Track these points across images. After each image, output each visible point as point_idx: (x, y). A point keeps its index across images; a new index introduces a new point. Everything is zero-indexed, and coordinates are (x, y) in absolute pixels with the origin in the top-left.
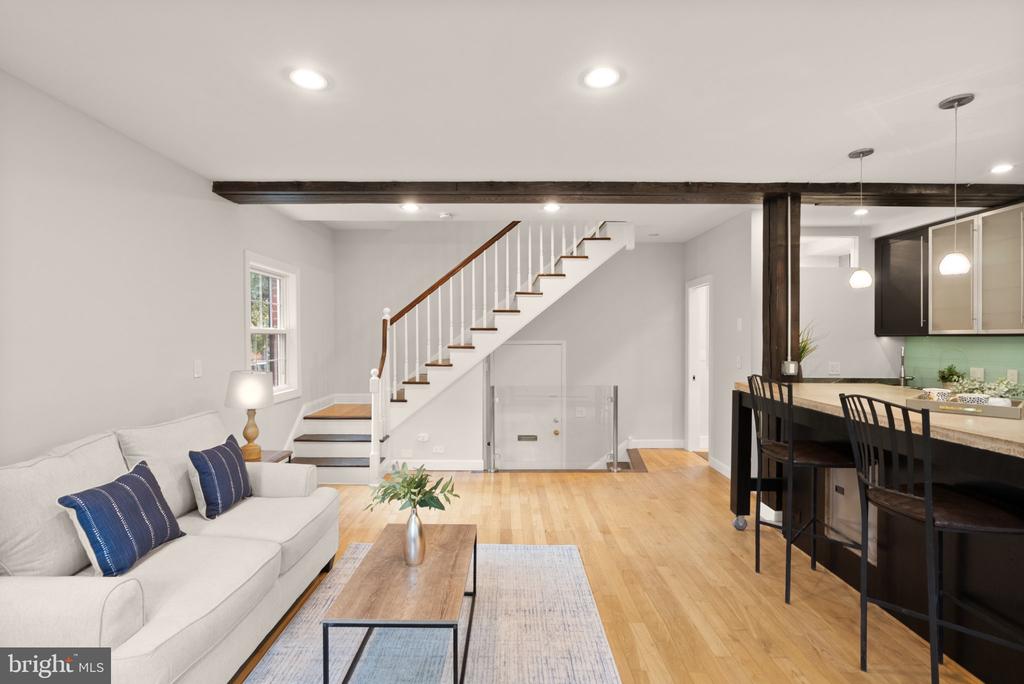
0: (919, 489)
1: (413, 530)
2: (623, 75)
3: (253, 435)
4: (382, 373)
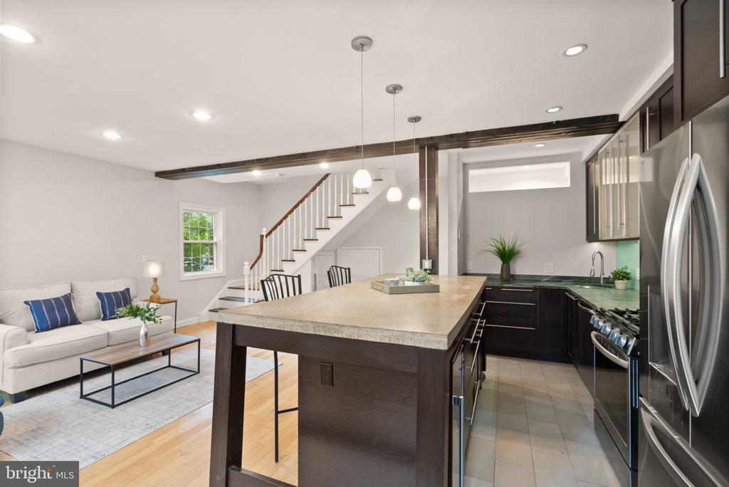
3: (155, 290)
4: (256, 265)
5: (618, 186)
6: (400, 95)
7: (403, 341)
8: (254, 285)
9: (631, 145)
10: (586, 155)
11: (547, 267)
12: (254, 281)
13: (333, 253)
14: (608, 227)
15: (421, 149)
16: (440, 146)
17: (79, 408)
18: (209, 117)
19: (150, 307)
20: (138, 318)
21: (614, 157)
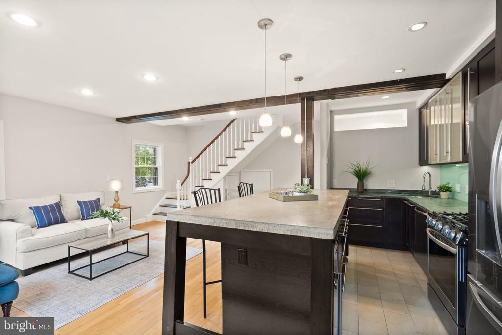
3: (116, 200)
4: (185, 182)
5: (445, 126)
6: (290, 61)
7: (300, 233)
8: (184, 196)
9: (454, 96)
10: (419, 103)
11: (390, 183)
12: (184, 193)
13: (238, 174)
14: (436, 154)
15: (302, 100)
16: (315, 98)
17: (68, 280)
18: (155, 78)
19: (115, 211)
20: (107, 219)
21: (441, 104)
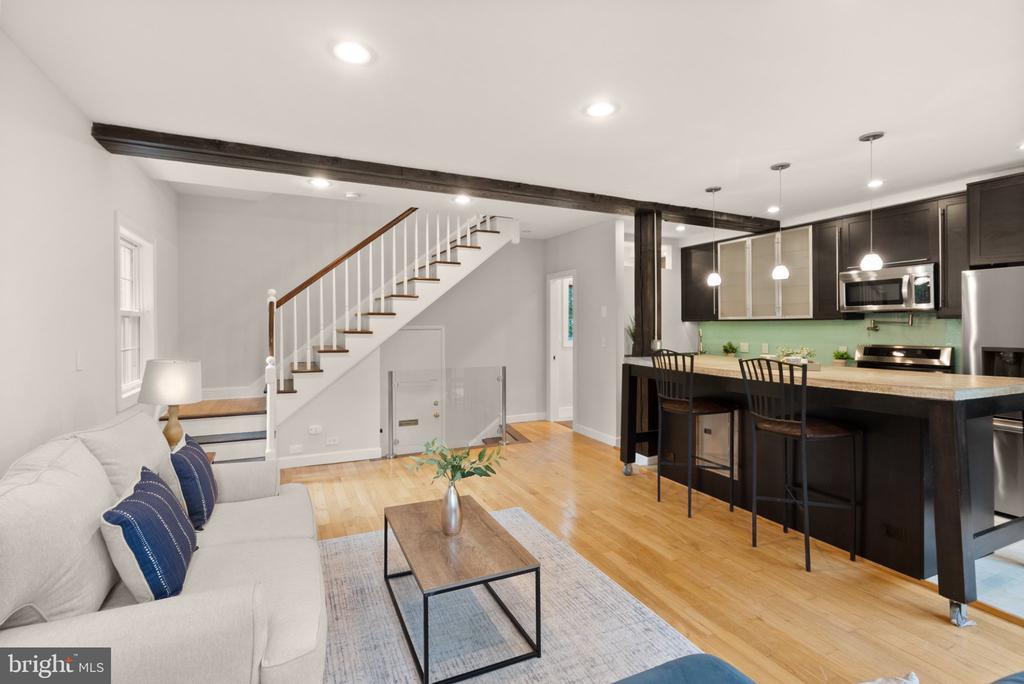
0: (798, 417)
1: (453, 501)
2: (618, 107)
